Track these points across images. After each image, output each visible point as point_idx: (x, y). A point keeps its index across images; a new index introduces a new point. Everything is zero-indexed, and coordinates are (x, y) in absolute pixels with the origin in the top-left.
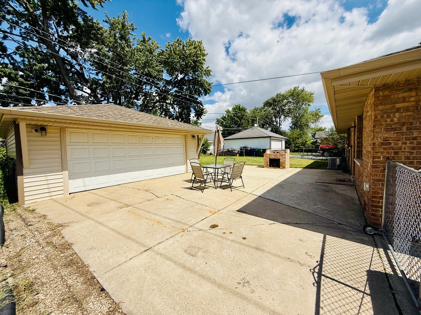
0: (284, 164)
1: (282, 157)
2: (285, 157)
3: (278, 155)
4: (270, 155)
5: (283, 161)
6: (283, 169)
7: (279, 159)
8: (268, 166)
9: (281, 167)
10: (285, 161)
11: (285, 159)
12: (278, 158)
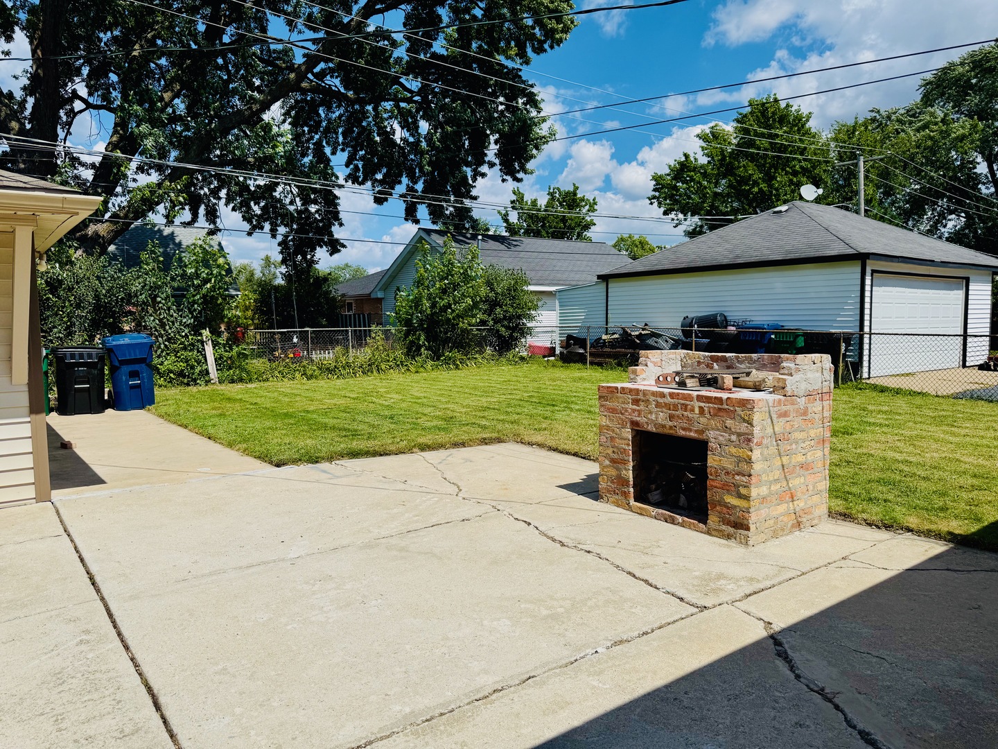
0: (740, 496)
1: (727, 429)
2: (743, 427)
3: (697, 404)
4: (636, 402)
5: (730, 467)
6: (729, 537)
7: (699, 448)
8: (625, 494)
9: (713, 519)
10: (744, 466)
11: (743, 452)
12: (692, 434)
